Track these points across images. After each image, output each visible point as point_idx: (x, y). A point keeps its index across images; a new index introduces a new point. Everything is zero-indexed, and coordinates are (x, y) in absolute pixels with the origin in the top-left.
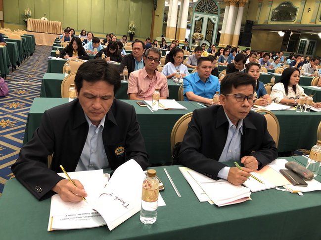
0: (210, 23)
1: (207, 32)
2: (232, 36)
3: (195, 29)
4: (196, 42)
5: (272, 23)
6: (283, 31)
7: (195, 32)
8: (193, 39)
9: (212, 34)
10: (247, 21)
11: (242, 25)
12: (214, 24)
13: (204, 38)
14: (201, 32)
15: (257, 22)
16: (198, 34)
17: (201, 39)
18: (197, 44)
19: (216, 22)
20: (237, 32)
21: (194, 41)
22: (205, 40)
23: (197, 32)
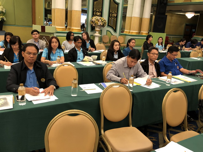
1: (109, 16)
2: (141, 20)
3: (93, 12)
4: (97, 29)
7: (93, 15)
8: (92, 26)
9: (117, 17)
12: (118, 4)
13: (107, 24)
14: (101, 16)
16: (99, 18)
17: (103, 26)
18: (97, 32)
19: (120, 2)
20: (147, 14)
21: (93, 29)
22: (108, 26)
23: (96, 15)
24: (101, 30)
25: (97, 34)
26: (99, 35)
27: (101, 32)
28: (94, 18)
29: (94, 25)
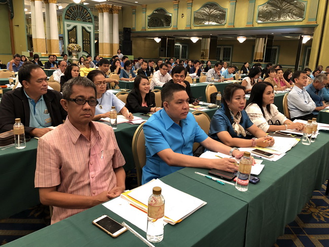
0: (85, 32)
1: (83, 44)
2: (112, 45)
3: (69, 40)
4: (74, 54)
5: (149, 30)
6: (159, 37)
7: (69, 43)
8: (69, 51)
9: (90, 43)
10: (124, 28)
11: (120, 33)
12: (90, 33)
13: (82, 49)
14: (76, 43)
15: (134, 29)
16: (74, 45)
17: (79, 51)
18: (74, 57)
19: (92, 31)
20: (116, 41)
22: (83, 51)
23: (71, 43)
24: (78, 55)
25: (74, 58)
26: (76, 59)
27: (77, 56)
28: (70, 45)
29: (71, 51)
